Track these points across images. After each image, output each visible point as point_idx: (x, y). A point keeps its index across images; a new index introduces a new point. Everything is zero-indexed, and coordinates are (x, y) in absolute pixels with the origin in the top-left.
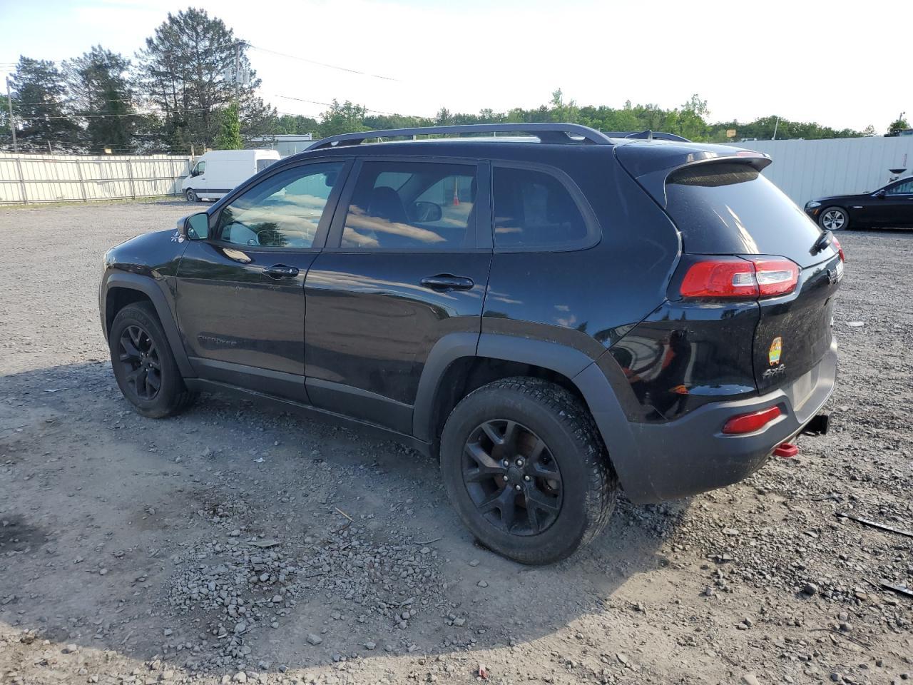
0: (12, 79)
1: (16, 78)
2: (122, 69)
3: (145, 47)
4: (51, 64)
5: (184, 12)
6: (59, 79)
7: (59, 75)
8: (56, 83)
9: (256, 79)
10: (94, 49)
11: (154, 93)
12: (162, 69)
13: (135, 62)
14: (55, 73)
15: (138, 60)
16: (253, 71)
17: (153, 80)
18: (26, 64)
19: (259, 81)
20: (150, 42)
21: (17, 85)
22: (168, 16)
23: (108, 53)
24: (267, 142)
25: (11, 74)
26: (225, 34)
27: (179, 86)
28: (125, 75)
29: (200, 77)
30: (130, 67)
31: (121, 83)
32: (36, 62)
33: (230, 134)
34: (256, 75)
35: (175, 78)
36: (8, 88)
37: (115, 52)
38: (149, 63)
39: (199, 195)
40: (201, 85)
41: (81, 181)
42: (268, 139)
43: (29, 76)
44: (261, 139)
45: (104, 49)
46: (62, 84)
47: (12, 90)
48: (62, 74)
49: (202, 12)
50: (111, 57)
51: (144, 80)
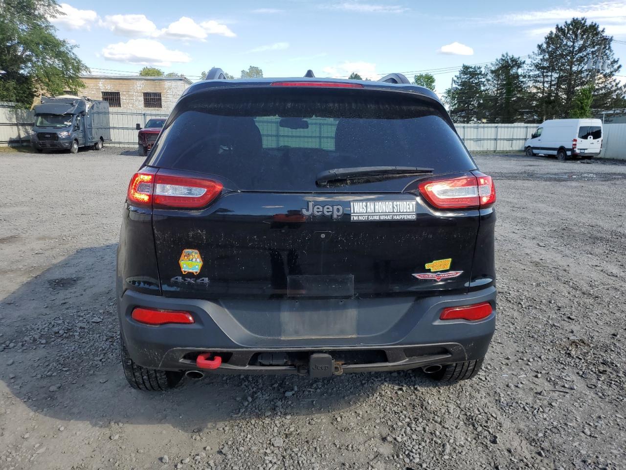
0: (455, 79)
1: (458, 78)
2: (519, 67)
3: (536, 50)
4: (480, 68)
5: (569, 22)
6: (482, 77)
7: (482, 75)
8: (480, 80)
9: (618, 65)
10: (503, 56)
11: (536, 81)
12: (546, 64)
13: (528, 61)
14: (480, 73)
15: (530, 60)
16: (616, 60)
17: (537, 72)
18: (466, 70)
19: (620, 67)
20: (540, 47)
21: (458, 83)
22: (556, 27)
23: (511, 57)
24: (617, 114)
25: (456, 76)
26: (597, 34)
27: (556, 75)
28: (520, 71)
29: (571, 68)
30: (525, 65)
31: (517, 76)
32: (471, 67)
33: (582, 108)
34: (618, 62)
35: (553, 70)
36: (452, 84)
37: (516, 56)
38: (537, 61)
39: (535, 151)
40: (571, 73)
41: (496, 139)
42: (618, 111)
43: (466, 76)
44: (611, 112)
45: (509, 55)
46: (483, 80)
47: (454, 86)
48: (484, 74)
49: (583, 20)
50: (513, 60)
51: (531, 73)
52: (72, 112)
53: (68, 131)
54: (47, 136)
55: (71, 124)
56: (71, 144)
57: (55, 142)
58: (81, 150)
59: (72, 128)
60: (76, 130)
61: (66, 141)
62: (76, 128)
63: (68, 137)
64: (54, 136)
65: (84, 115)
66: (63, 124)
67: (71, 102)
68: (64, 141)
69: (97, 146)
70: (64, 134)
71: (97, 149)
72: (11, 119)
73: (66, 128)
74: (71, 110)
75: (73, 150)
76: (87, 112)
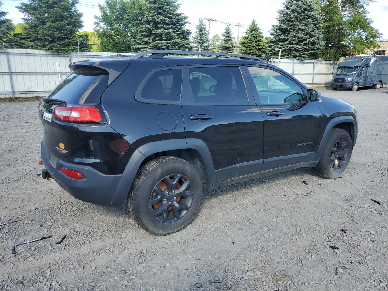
52: (359, 65)
53: (352, 77)
54: (339, 80)
55: (356, 72)
56: (353, 85)
57: (343, 84)
58: (359, 89)
59: (356, 75)
60: (359, 77)
61: (349, 83)
62: (359, 75)
63: (352, 81)
64: (343, 80)
65: (368, 67)
66: (351, 72)
67: (361, 59)
68: (348, 83)
69: (375, 87)
70: (350, 79)
71: (375, 89)
72: (329, 70)
73: (352, 76)
74: (360, 64)
75: (353, 89)
76: (371, 64)
